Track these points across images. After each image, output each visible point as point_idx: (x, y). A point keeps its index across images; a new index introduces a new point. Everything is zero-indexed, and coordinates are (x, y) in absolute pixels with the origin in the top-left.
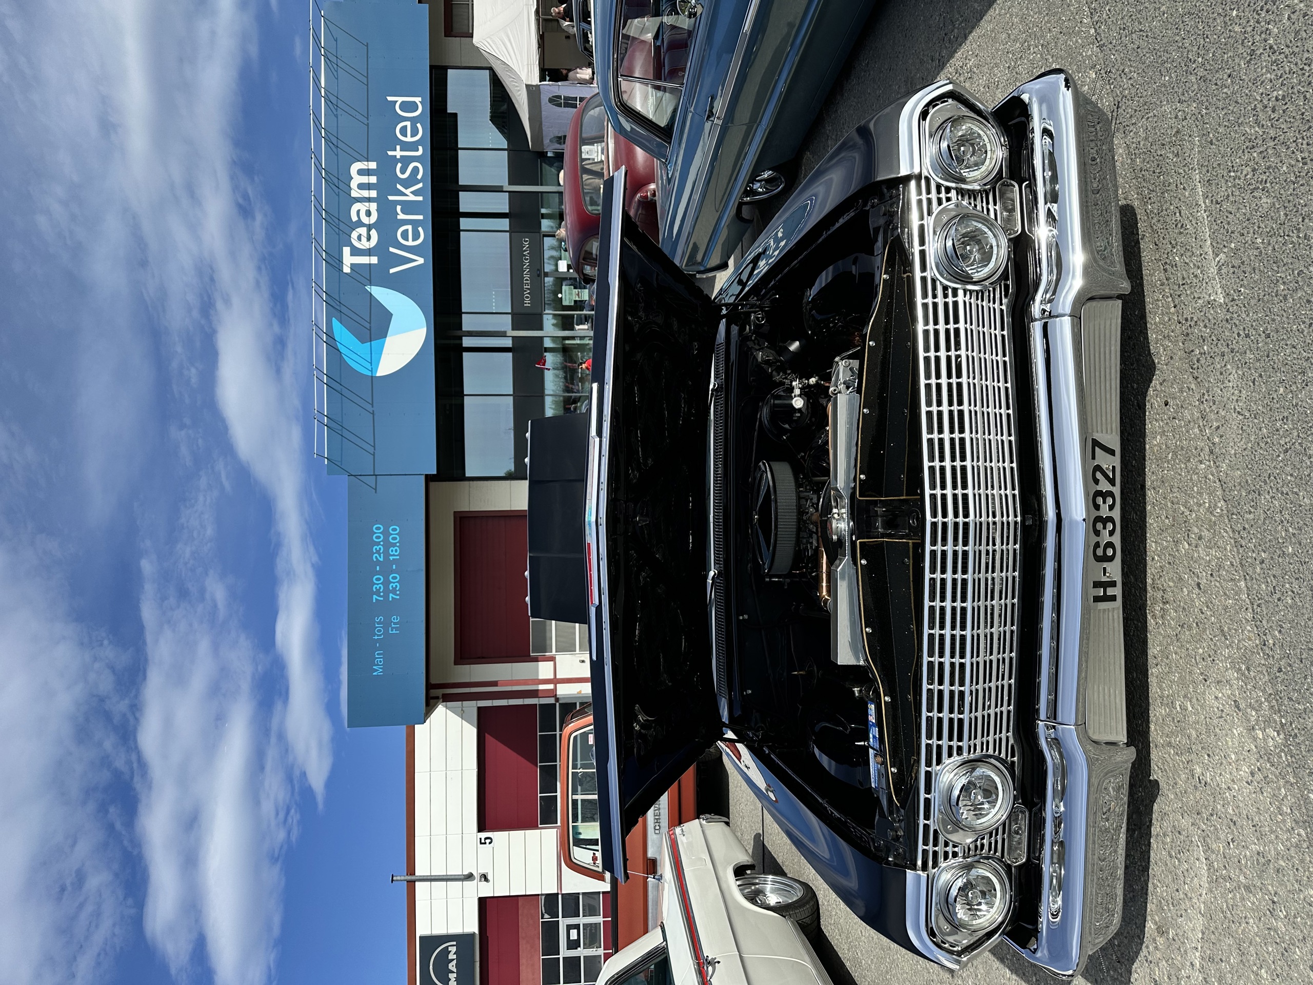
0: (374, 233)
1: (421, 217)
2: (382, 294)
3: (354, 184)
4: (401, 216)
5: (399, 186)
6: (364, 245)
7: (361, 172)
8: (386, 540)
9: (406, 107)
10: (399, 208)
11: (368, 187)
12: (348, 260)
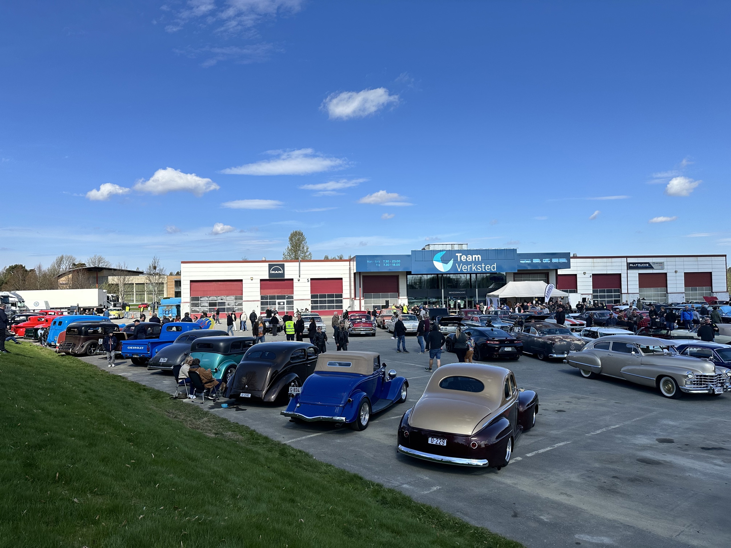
0: (465, 260)
1: (469, 271)
2: (451, 262)
3: (476, 256)
4: (469, 266)
5: (475, 266)
6: (462, 258)
7: (478, 257)
8: (397, 263)
9: (494, 267)
10: (471, 266)
11: (475, 260)
12: (459, 255)
